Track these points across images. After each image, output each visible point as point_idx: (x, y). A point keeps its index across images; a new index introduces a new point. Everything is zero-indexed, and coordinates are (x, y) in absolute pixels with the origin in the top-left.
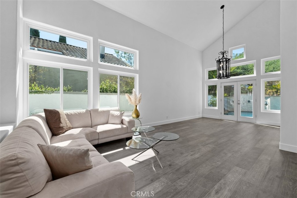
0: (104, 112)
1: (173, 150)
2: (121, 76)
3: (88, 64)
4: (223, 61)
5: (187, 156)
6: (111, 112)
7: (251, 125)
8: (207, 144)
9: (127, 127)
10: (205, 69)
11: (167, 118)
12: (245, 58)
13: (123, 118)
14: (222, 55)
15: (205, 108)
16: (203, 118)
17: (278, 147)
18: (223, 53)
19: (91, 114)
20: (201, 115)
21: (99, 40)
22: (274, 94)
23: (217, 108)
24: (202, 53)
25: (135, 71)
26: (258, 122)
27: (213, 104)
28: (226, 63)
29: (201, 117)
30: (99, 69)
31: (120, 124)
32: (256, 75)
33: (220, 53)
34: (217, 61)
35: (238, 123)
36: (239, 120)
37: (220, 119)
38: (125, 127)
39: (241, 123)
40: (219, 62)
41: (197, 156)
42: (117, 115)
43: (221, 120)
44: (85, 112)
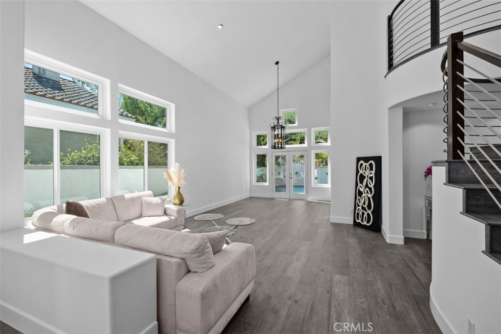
0: (132, 200)
1: (242, 238)
2: (149, 143)
3: (103, 122)
4: (278, 128)
5: (259, 240)
6: (143, 198)
7: (303, 203)
8: (272, 227)
9: (176, 219)
10: (253, 133)
11: (210, 201)
12: (296, 124)
13: (166, 206)
14: (277, 121)
15: (254, 184)
16: (251, 198)
17: (329, 220)
18: (278, 119)
19: (116, 205)
20: (249, 194)
21: (120, 85)
22: (320, 164)
23: (267, 184)
24: (250, 110)
25: (170, 135)
26: (310, 199)
27: (261, 179)
28: (281, 130)
29: (248, 197)
30: (120, 131)
31: (163, 215)
32: (307, 146)
33: (275, 118)
34: (272, 127)
35: (291, 200)
36: (292, 197)
37: (271, 197)
38: (174, 219)
39: (295, 201)
40: (274, 128)
41: (268, 238)
42: (156, 202)
43: (273, 199)
44: (106, 202)
